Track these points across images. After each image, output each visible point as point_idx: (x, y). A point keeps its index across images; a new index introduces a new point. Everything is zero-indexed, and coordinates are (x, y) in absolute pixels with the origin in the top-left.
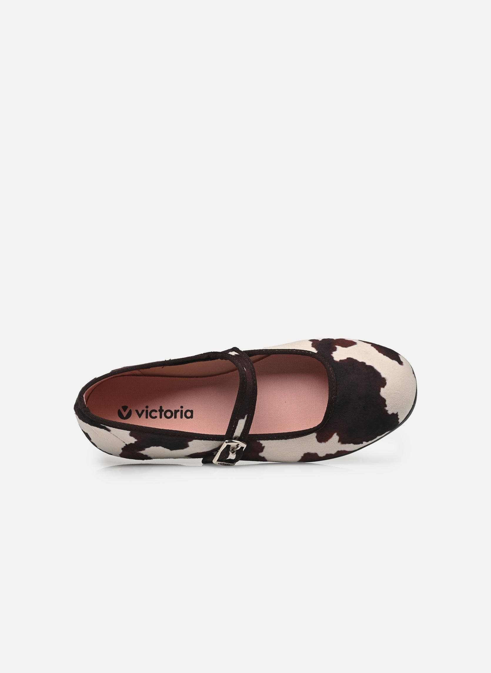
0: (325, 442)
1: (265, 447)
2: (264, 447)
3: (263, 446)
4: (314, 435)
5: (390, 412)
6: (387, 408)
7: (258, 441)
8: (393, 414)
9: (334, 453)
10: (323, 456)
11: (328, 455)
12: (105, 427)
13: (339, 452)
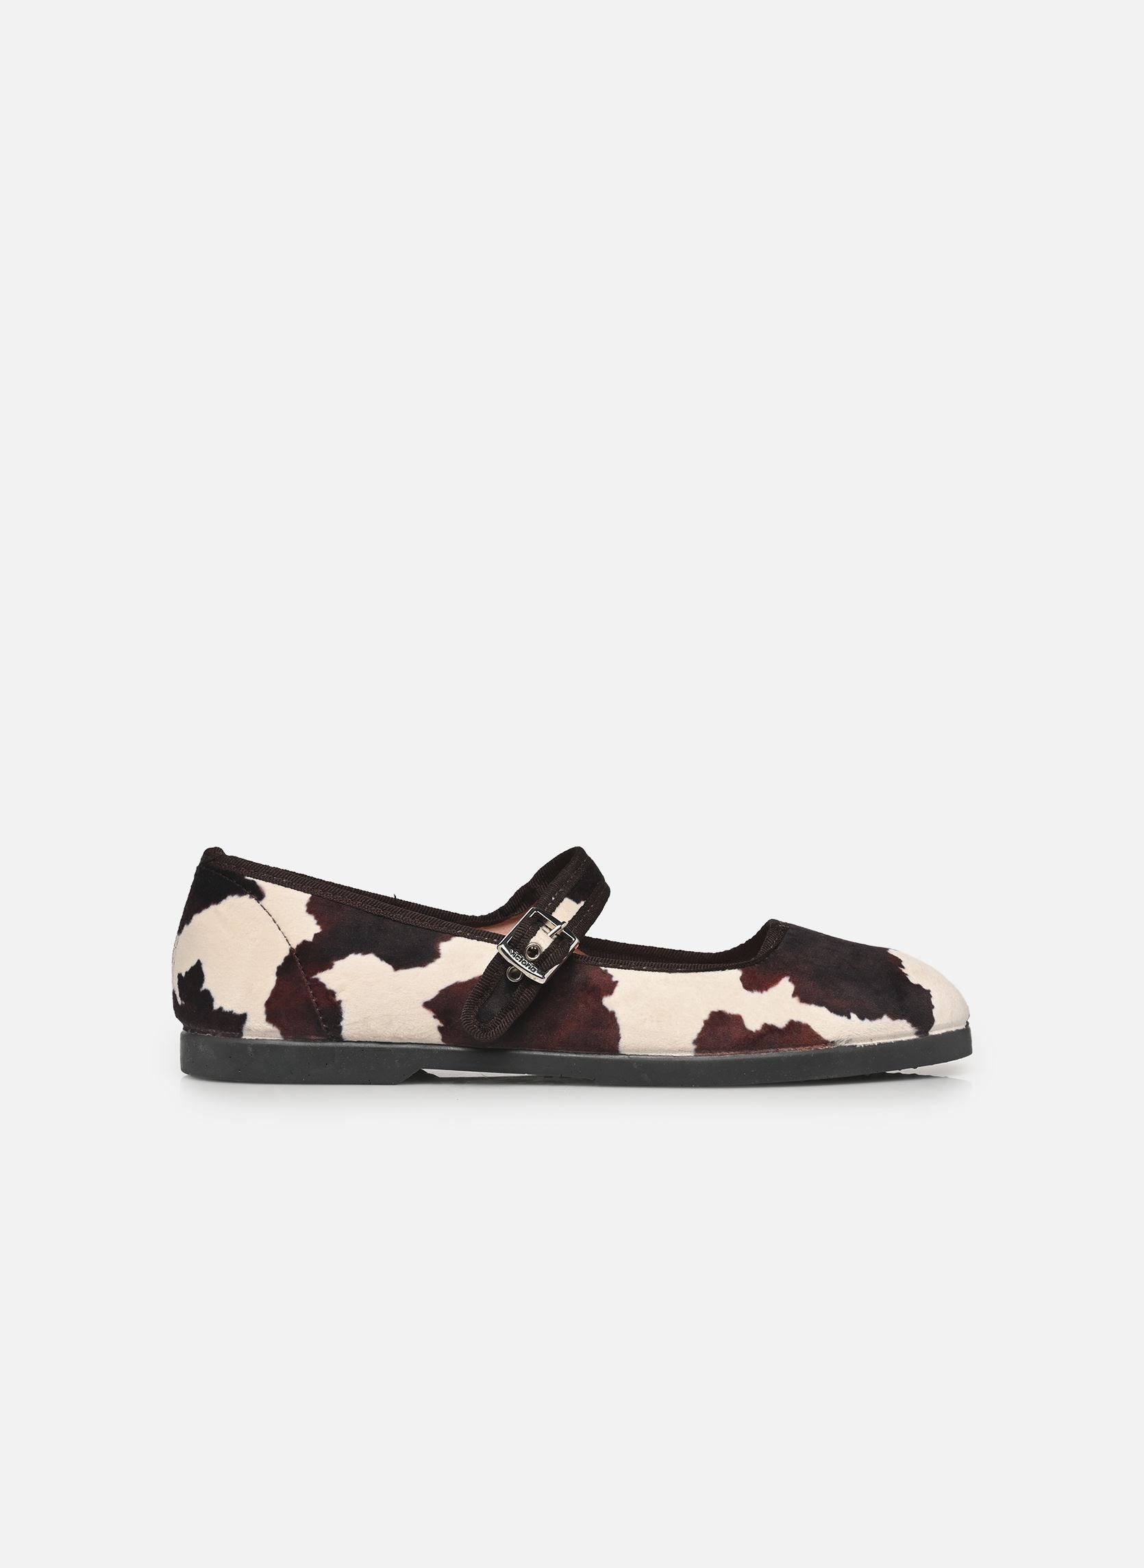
0: (762, 992)
1: (618, 984)
2: (617, 982)
3: (614, 979)
4: (736, 972)
5: (912, 980)
7: (603, 968)
8: (918, 986)
9: (781, 1023)
10: (757, 1031)
11: (768, 1029)
12: (254, 882)
13: (794, 1026)
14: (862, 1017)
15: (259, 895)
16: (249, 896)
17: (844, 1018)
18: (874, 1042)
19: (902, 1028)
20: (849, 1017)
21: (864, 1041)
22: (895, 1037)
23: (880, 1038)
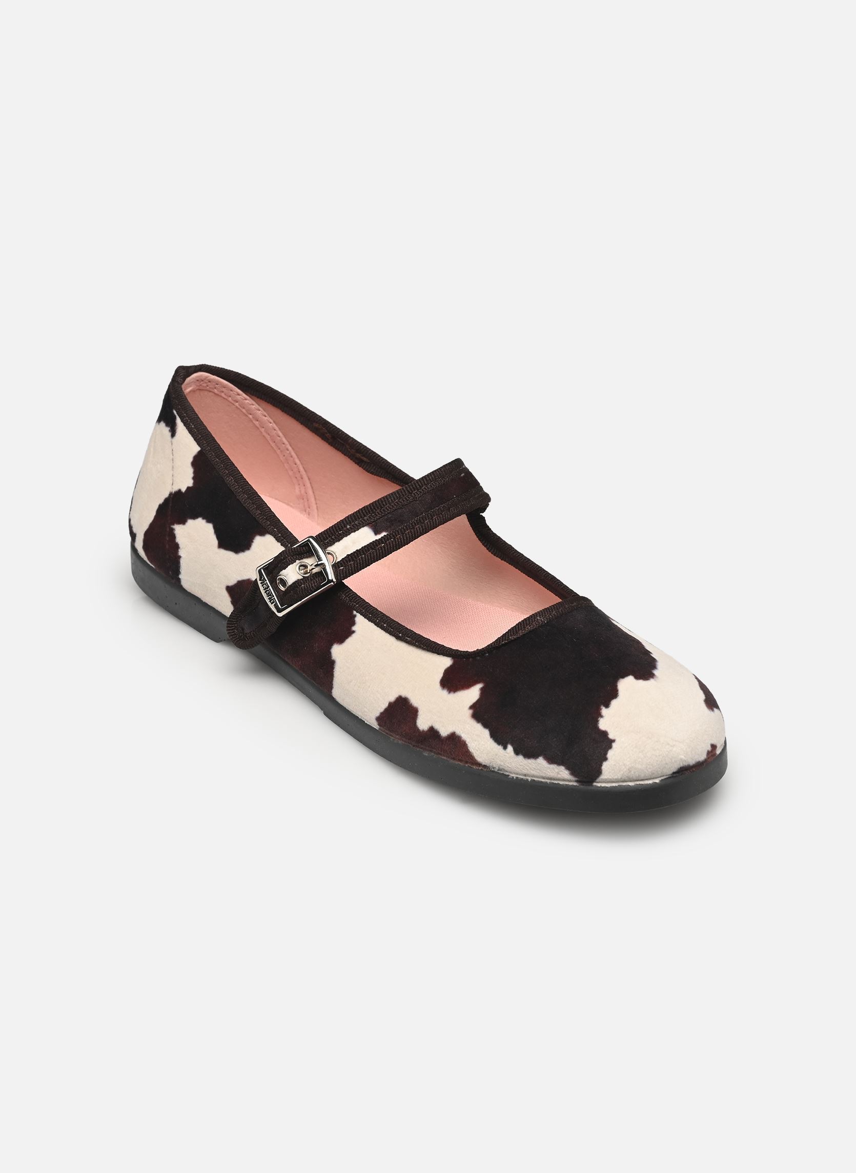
0: (449, 693)
1: (355, 635)
2: (354, 632)
4: (447, 662)
5: (603, 725)
6: (604, 711)
7: (352, 612)
8: (605, 734)
9: (444, 732)
10: (423, 731)
11: (433, 732)
12: (175, 418)
13: (454, 739)
14: (517, 752)
15: (173, 433)
16: (169, 428)
17: (500, 748)
18: (528, 778)
19: (558, 773)
20: (505, 748)
21: (517, 774)
22: (551, 779)
23: (533, 776)
